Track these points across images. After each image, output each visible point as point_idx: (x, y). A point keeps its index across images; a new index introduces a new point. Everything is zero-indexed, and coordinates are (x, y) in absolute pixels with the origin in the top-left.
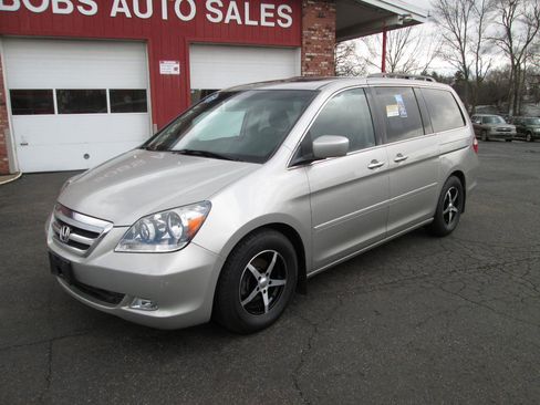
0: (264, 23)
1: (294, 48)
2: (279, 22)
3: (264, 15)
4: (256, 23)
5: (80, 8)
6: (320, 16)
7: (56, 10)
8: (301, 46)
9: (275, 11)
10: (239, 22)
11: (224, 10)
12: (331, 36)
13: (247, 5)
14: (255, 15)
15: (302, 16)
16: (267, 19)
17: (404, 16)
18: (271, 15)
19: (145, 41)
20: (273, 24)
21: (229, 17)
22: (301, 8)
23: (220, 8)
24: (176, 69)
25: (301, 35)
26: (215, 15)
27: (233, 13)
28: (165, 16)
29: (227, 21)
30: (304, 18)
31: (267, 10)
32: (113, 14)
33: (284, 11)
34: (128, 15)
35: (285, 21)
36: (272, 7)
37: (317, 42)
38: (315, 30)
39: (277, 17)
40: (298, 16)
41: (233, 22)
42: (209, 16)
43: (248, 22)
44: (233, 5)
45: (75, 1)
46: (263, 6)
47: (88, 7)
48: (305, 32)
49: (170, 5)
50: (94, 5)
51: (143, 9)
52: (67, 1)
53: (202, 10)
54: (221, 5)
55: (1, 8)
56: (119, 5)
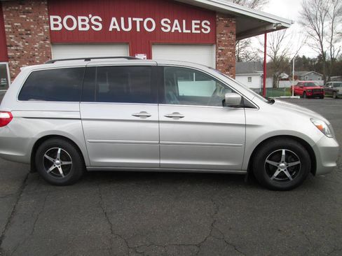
0: (194, 31)
1: (212, 45)
2: (203, 30)
3: (194, 26)
4: (189, 31)
5: (93, 27)
6: (227, 26)
7: (80, 29)
8: (216, 43)
9: (200, 24)
10: (180, 31)
11: (171, 25)
12: (233, 37)
13: (184, 21)
14: (189, 27)
15: (216, 26)
16: (196, 29)
17: (277, 24)
18: (198, 26)
19: (127, 43)
20: (199, 32)
21: (174, 28)
22: (215, 21)
23: (169, 24)
24: (144, 58)
25: (216, 36)
26: (166, 28)
27: (176, 26)
28: (138, 30)
29: (173, 31)
30: (217, 28)
31: (196, 24)
32: (110, 30)
33: (206, 24)
34: (119, 30)
35: (206, 30)
36: (199, 22)
37: (225, 41)
38: (224, 34)
39: (201, 27)
40: (213, 26)
41: (176, 31)
42: (163, 29)
43: (185, 31)
44: (176, 22)
45: (90, 23)
46: (194, 22)
47: (97, 27)
48: (218, 36)
49: (142, 23)
50: (100, 25)
51: (126, 26)
52: (86, 23)
53: (159, 26)
54: (169, 22)
55: (53, 28)
56: (114, 25)
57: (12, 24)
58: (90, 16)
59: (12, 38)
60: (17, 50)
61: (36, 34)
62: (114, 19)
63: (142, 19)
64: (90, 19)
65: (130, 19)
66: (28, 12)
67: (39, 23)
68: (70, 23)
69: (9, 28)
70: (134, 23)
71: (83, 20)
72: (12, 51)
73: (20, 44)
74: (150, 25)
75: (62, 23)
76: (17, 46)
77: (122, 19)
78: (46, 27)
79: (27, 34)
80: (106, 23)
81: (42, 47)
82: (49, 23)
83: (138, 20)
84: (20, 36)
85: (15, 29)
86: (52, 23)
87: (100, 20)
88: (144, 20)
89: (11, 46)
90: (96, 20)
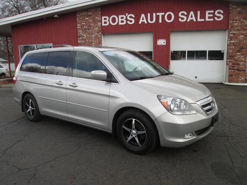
0: (207, 19)
1: (225, 30)
2: (216, 18)
3: (207, 16)
4: (203, 20)
5: (128, 22)
6: (240, 13)
7: (120, 24)
8: (228, 28)
9: (214, 14)
10: (195, 20)
11: (187, 16)
12: (246, 22)
13: (199, 12)
14: (203, 16)
16: (209, 18)
18: (212, 15)
19: (152, 32)
20: (212, 20)
21: (190, 18)
22: (229, 10)
23: (185, 15)
24: (164, 43)
25: (228, 23)
26: (183, 19)
27: (192, 17)
28: (160, 21)
29: (188, 21)
30: (230, 15)
31: (209, 14)
32: (140, 23)
33: (219, 13)
34: (146, 22)
35: (219, 17)
36: (212, 11)
37: (237, 26)
38: (237, 20)
39: (214, 16)
40: (226, 15)
41: (192, 21)
42: (180, 20)
43: (199, 20)
44: (192, 13)
45: (127, 20)
46: (207, 12)
47: (131, 21)
48: (230, 22)
49: (163, 17)
50: (133, 20)
51: (152, 20)
52: (124, 20)
53: (177, 17)
54: (186, 13)
55: (103, 25)
56: (143, 19)
57: (81, 24)
58: (127, 14)
59: (80, 32)
60: (83, 39)
61: (93, 29)
62: (143, 15)
63: (163, 14)
64: (126, 17)
65: (154, 14)
66: (90, 15)
67: (95, 22)
68: (114, 20)
69: (79, 26)
70: (157, 17)
71: (122, 18)
72: (80, 40)
73: (85, 35)
74: (169, 17)
75: (109, 21)
76: (83, 37)
77: (149, 14)
78: (99, 24)
79: (89, 29)
80: (137, 19)
81: (96, 37)
82: (101, 21)
83: (160, 14)
84: (85, 31)
85: (82, 26)
86: (103, 21)
87: (134, 16)
88: (165, 14)
89: (80, 37)
90: (131, 17)
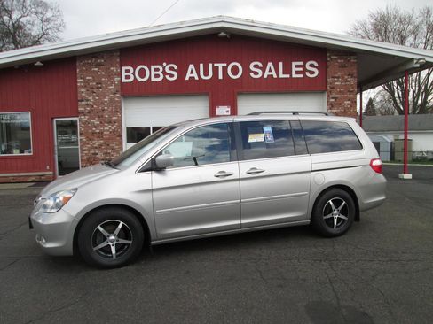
0: (294, 75)
1: (323, 92)
2: (307, 74)
3: (294, 69)
4: (288, 76)
5: (167, 77)
6: (343, 66)
7: (153, 79)
8: (326, 90)
9: (304, 66)
10: (275, 76)
11: (263, 69)
12: (353, 81)
13: (281, 64)
14: (288, 70)
15: (327, 67)
16: (297, 73)
17: (419, 59)
18: (301, 69)
19: (207, 94)
20: (302, 76)
21: (267, 73)
22: (326, 62)
23: (260, 68)
24: (227, 111)
25: (326, 82)
26: (256, 73)
27: (270, 71)
28: (221, 77)
29: (265, 76)
30: (329, 69)
31: (297, 66)
32: (187, 78)
33: (311, 65)
34: (197, 78)
35: (312, 73)
36: (302, 63)
37: (340, 87)
38: (338, 78)
39: (305, 70)
40: (323, 68)
41: (270, 76)
42: (252, 74)
43: (282, 76)
44: (270, 65)
45: (164, 73)
46: (294, 64)
47: (172, 76)
48: (329, 80)
49: (225, 69)
50: (175, 74)
51: (206, 73)
52: (159, 73)
53: (247, 70)
54: (261, 65)
55: (124, 80)
56: (191, 72)
57: (84, 78)
58: (165, 64)
59: (83, 92)
60: (87, 104)
61: (106, 87)
62: (192, 67)
63: (225, 65)
64: (164, 68)
65: (210, 65)
66: (100, 64)
67: (110, 75)
68: (142, 73)
69: (81, 82)
70: (216, 70)
71: (157, 70)
72: (82, 106)
73: (91, 98)
74: (235, 70)
75: (134, 74)
76: (88, 100)
77: (201, 65)
78: (117, 79)
79: (98, 88)
80: (182, 72)
81: (112, 100)
82: (120, 75)
83: (220, 66)
84: (91, 90)
85: (87, 82)
86: (124, 74)
87: (176, 68)
88: (228, 65)
89: (82, 101)
90: (171, 69)
